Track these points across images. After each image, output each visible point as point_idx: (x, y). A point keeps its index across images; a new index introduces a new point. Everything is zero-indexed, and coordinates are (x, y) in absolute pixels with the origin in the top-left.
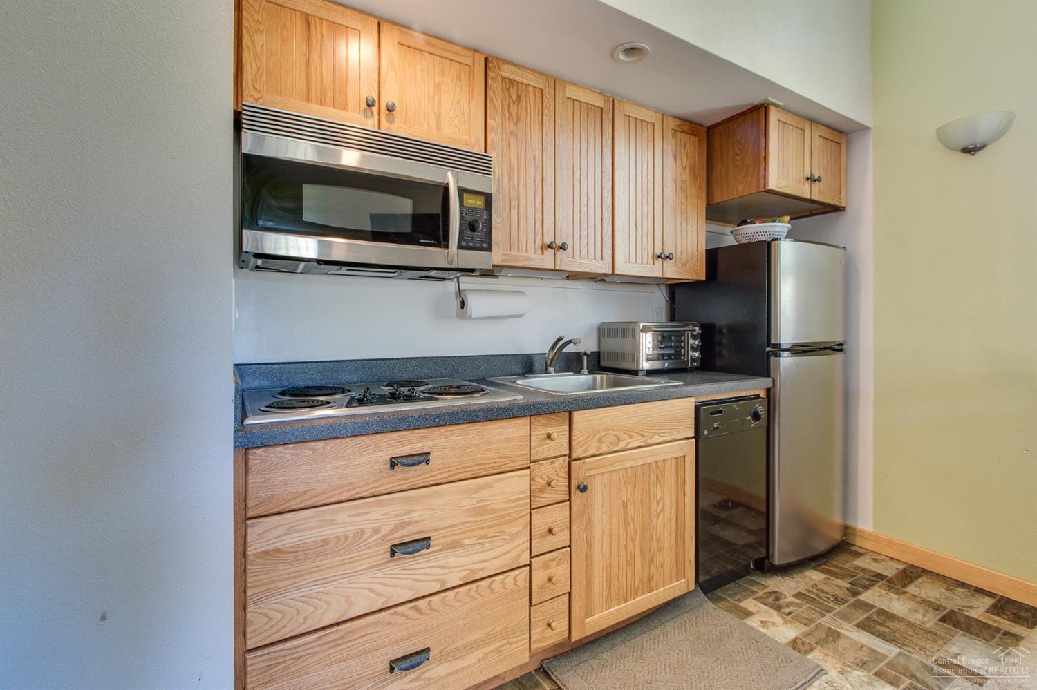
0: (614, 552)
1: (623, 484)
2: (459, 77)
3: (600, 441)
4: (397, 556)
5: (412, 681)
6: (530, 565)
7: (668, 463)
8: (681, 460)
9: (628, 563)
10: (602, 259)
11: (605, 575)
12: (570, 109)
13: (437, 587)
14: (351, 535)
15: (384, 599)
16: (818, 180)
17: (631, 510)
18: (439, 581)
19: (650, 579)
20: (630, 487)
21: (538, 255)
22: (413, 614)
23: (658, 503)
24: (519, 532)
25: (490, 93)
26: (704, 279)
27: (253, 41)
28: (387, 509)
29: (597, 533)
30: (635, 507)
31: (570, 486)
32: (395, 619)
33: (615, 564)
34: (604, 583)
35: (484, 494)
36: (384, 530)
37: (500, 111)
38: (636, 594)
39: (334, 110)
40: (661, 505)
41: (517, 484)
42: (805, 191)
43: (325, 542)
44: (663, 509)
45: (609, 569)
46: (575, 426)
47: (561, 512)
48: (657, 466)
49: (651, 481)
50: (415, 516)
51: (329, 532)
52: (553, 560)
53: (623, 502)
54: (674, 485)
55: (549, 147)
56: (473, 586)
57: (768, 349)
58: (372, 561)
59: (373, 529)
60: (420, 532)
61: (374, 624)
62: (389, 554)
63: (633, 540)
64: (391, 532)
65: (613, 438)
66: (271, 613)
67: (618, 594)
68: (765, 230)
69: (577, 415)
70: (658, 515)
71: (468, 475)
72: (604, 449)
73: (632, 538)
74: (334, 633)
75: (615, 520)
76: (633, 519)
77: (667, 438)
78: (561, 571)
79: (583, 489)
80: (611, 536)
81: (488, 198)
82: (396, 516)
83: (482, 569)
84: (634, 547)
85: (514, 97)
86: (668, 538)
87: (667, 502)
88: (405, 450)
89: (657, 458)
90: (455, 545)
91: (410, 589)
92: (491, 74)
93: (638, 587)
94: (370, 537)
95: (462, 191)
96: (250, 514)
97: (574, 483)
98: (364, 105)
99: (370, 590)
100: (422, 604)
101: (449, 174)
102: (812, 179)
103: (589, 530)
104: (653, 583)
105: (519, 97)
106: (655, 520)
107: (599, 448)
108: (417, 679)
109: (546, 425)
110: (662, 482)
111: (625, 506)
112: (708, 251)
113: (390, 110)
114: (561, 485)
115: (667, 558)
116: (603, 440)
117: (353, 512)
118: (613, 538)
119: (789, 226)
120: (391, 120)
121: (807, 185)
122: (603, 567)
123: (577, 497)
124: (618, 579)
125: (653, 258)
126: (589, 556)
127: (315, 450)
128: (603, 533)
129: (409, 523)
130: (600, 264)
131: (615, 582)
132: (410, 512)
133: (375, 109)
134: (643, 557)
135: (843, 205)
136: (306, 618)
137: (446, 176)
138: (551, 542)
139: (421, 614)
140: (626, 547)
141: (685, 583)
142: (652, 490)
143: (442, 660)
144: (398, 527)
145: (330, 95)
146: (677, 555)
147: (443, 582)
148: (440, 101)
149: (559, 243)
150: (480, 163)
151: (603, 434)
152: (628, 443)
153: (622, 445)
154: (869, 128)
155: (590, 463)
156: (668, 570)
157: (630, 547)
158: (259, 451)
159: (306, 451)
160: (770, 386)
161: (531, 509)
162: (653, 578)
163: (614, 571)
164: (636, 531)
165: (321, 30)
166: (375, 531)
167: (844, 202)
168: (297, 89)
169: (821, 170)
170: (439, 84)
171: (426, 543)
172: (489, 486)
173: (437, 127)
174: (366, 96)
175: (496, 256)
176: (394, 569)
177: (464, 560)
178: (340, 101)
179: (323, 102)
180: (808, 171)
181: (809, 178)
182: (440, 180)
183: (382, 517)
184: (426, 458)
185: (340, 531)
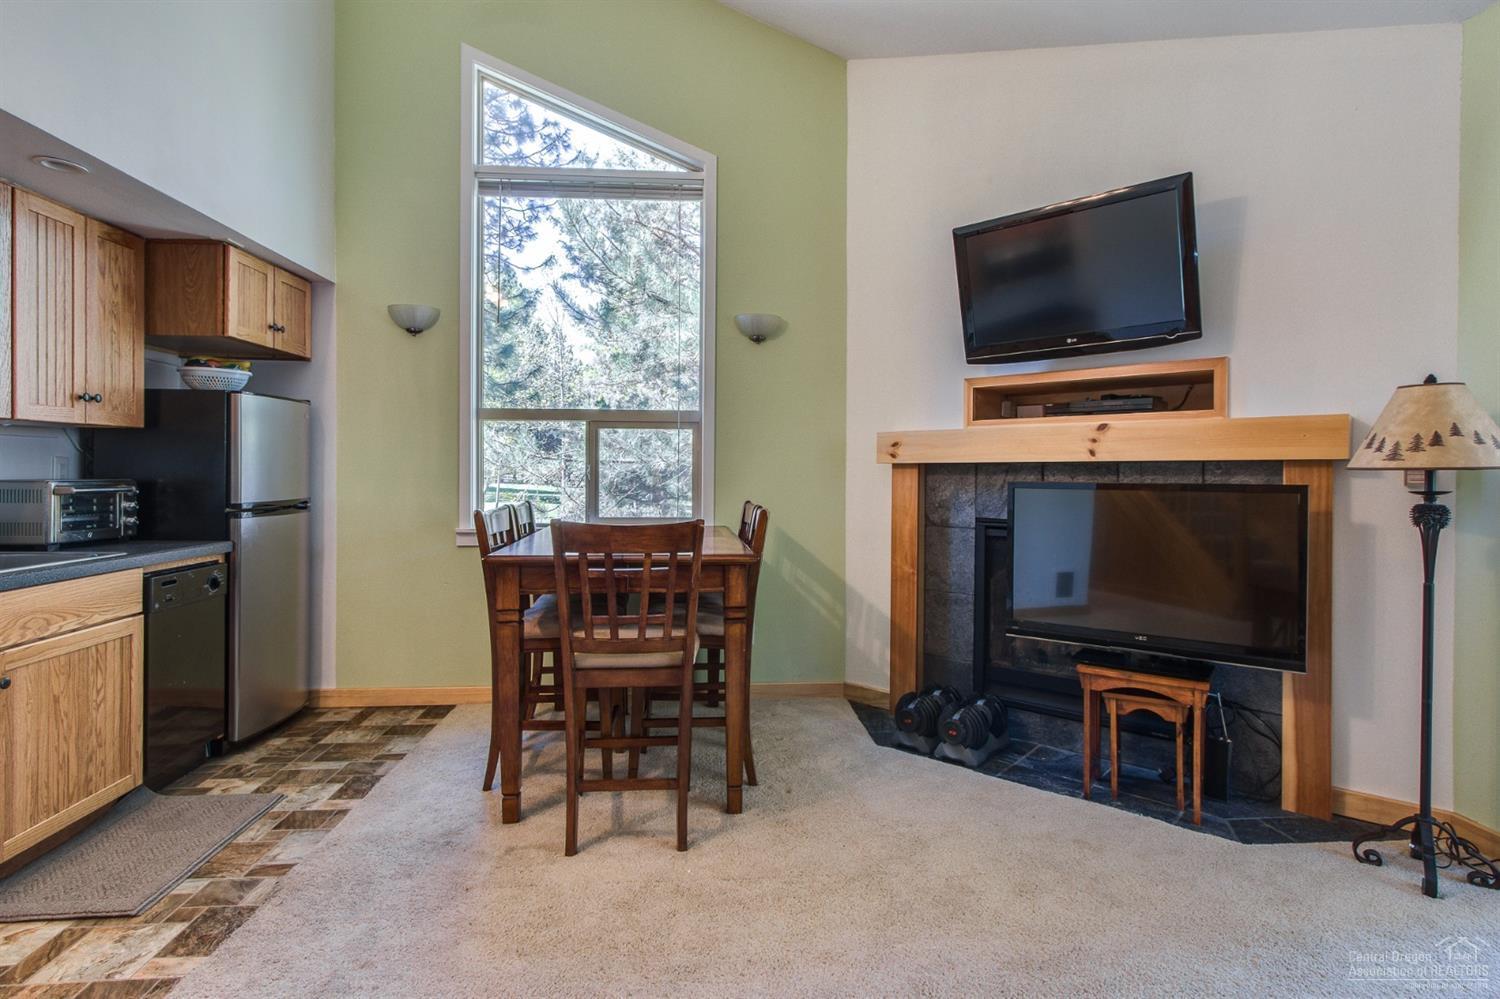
0: (43, 756)
1: (53, 674)
3: (25, 627)
7: (110, 646)
8: (126, 642)
9: (60, 767)
11: (30, 786)
16: (282, 330)
17: (64, 705)
19: (88, 780)
20: (62, 678)
23: (98, 692)
29: (19, 738)
30: (69, 701)
33: (43, 770)
34: (29, 796)
38: (70, 802)
40: (102, 695)
42: (268, 340)
44: (104, 698)
45: (35, 778)
48: (97, 650)
49: (90, 668)
53: (54, 696)
54: (117, 669)
57: (228, 510)
63: (66, 739)
65: (40, 622)
67: (48, 806)
68: (223, 375)
70: (99, 706)
72: (29, 636)
73: (65, 737)
75: (43, 719)
76: (66, 715)
77: (109, 616)
80: (38, 739)
84: (68, 748)
86: (110, 728)
87: (110, 690)
89: (96, 641)
93: (73, 793)
102: (274, 328)
103: (9, 735)
104: (92, 786)
106: (94, 712)
110: (103, 667)
111: (56, 700)
112: (147, 392)
115: (110, 754)
116: (28, 625)
118: (41, 741)
119: (250, 374)
121: (270, 333)
122: (27, 777)
124: (47, 787)
125: (72, 399)
128: (28, 735)
131: (43, 792)
134: (79, 757)
135: (308, 356)
140: (57, 749)
141: (135, 774)
142: (91, 679)
146: (121, 749)
151: (27, 618)
152: (61, 627)
153: (53, 629)
154: (332, 284)
155: (11, 654)
156: (110, 768)
157: (63, 747)
160: (230, 550)
162: (91, 780)
163: (42, 779)
164: (70, 728)
167: (308, 353)
169: (285, 318)
180: (270, 317)
181: (271, 327)
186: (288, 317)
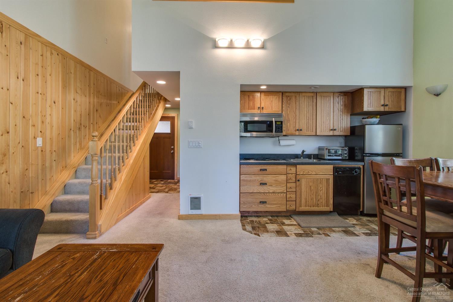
0: (307, 195)
1: (310, 182)
2: (276, 98)
3: (303, 172)
4: (261, 185)
6: (286, 193)
7: (324, 180)
8: (328, 180)
9: (311, 199)
10: (313, 132)
11: (305, 200)
12: (304, 98)
13: (268, 192)
15: (259, 191)
17: (312, 188)
19: (318, 204)
20: (312, 183)
21: (295, 132)
22: (264, 195)
23: (321, 188)
24: (284, 186)
25: (283, 100)
26: (349, 134)
29: (303, 191)
31: (296, 180)
32: (261, 195)
33: (308, 198)
34: (305, 202)
35: (277, 178)
37: (285, 103)
38: (314, 207)
40: (321, 189)
41: (284, 177)
42: (381, 109)
44: (322, 189)
46: (297, 168)
47: (294, 185)
48: (320, 180)
49: (319, 183)
50: (264, 179)
51: (251, 179)
52: (291, 193)
54: (326, 185)
55: (298, 107)
56: (275, 194)
57: (364, 155)
58: (257, 185)
60: (265, 182)
61: (258, 195)
63: (313, 195)
64: (260, 181)
65: (308, 172)
66: (244, 188)
67: (308, 205)
68: (368, 121)
69: (298, 166)
70: (321, 191)
71: (274, 174)
72: (305, 174)
74: (251, 194)
75: (308, 189)
76: (313, 190)
77: (323, 174)
78: (293, 196)
79: (299, 181)
80: (307, 192)
81: (282, 122)
82: (261, 178)
83: (277, 191)
85: (289, 99)
86: (324, 197)
87: (324, 188)
88: (263, 168)
89: (320, 178)
90: (271, 186)
91: (264, 191)
92: (283, 96)
93: (314, 205)
95: (276, 122)
97: (297, 179)
98: (258, 108)
99: (257, 189)
102: (384, 105)
103: (301, 189)
104: (319, 206)
105: (290, 99)
106: (320, 192)
107: (303, 173)
108: (264, 206)
109: (290, 167)
110: (322, 183)
111: (311, 187)
112: (351, 127)
113: (263, 108)
114: (294, 179)
115: (324, 201)
117: (254, 176)
120: (263, 110)
121: (382, 107)
122: (304, 198)
123: (298, 183)
124: (309, 202)
125: (330, 130)
126: (301, 195)
127: (249, 166)
129: (263, 180)
130: (312, 133)
131: (308, 202)
133: (260, 109)
134: (316, 199)
136: (248, 191)
137: (273, 119)
138: (290, 190)
140: (311, 195)
141: (330, 208)
142: (319, 185)
143: (269, 204)
144: (261, 180)
145: (252, 108)
146: (327, 201)
147: (269, 191)
148: (272, 104)
149: (300, 129)
150: (280, 115)
151: (305, 170)
152: (312, 173)
154: (412, 86)
155: (301, 176)
156: (324, 204)
157: (312, 196)
158: (242, 165)
160: (364, 164)
161: (287, 183)
162: (319, 204)
163: (308, 200)
164: (314, 193)
165: (251, 97)
166: (258, 180)
167: (403, 109)
168: (247, 108)
169: (390, 101)
170: (272, 101)
171: (266, 184)
172: (278, 176)
173: (272, 109)
174: (258, 106)
175: (284, 133)
176: (261, 187)
177: (273, 189)
178: (254, 109)
179: (251, 109)
180: (382, 103)
181: (382, 105)
182: (271, 120)
183: (259, 178)
184: (266, 170)
185: (253, 179)
186: (392, 101)
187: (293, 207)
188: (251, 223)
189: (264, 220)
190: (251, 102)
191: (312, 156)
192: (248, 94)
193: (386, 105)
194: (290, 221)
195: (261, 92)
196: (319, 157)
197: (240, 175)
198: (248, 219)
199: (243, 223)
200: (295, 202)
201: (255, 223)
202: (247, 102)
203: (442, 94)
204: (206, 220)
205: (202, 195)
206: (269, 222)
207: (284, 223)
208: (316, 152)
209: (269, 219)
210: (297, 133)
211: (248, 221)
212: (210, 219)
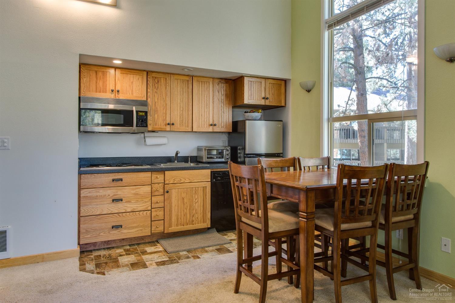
0: (179, 211)
1: (182, 193)
2: (138, 79)
3: (174, 180)
4: (114, 202)
5: (118, 232)
6: (151, 210)
7: (200, 188)
8: (204, 188)
9: (184, 215)
10: (188, 127)
11: (176, 217)
12: (176, 82)
13: (124, 211)
14: (103, 196)
15: (111, 211)
17: (185, 200)
18: (125, 210)
19: (193, 221)
20: (185, 194)
21: (165, 127)
22: (118, 216)
23: (196, 199)
24: (147, 201)
25: (148, 82)
26: (231, 131)
27: (83, 80)
28: (112, 191)
29: (173, 205)
30: (187, 199)
31: (164, 191)
32: (113, 217)
33: (179, 214)
34: (176, 220)
35: (137, 190)
36: (111, 195)
37: (151, 86)
38: (187, 224)
39: (103, 93)
40: (197, 200)
41: (148, 189)
42: (262, 103)
43: (97, 196)
45: (177, 216)
46: (165, 175)
47: (161, 198)
48: (195, 189)
49: (193, 193)
50: (118, 193)
51: (98, 194)
52: (158, 210)
53: (183, 198)
54: (202, 195)
55: (169, 94)
56: (134, 213)
57: (245, 155)
58: (108, 202)
59: (108, 195)
60: (120, 197)
61: (108, 217)
62: (112, 201)
63: (186, 209)
64: (113, 196)
65: (179, 179)
66: (85, 209)
67: (181, 223)
68: (251, 115)
69: (167, 172)
70: (196, 203)
71: (133, 185)
72: (175, 182)
73: (186, 208)
74: (99, 217)
75: (180, 202)
76: (186, 203)
77: (199, 181)
78: (161, 213)
79: (168, 192)
80: (178, 207)
81: (146, 113)
82: (114, 193)
83: (137, 209)
84: (187, 211)
85: (157, 82)
86: (200, 210)
87: (200, 200)
88: (116, 178)
89: (194, 186)
90: (129, 202)
91: (117, 210)
92: (148, 76)
93: (188, 223)
94: (108, 196)
95: (137, 112)
96: (81, 188)
97: (166, 190)
98: (111, 91)
99: (108, 209)
100: (120, 214)
101: (134, 107)
103: (170, 204)
104: (194, 223)
105: (158, 81)
106: (194, 204)
107: (174, 182)
108: (119, 232)
109: (156, 174)
110: (197, 193)
111: (183, 199)
113: (118, 91)
114: (162, 191)
115: (200, 216)
116: (175, 179)
117: (103, 190)
118: (179, 207)
120: (118, 94)
121: (263, 100)
122: (175, 215)
123: (166, 194)
124: (181, 219)
125: (209, 125)
126: (170, 211)
127: (95, 176)
128: (175, 205)
129: (117, 195)
130: (187, 129)
131: (179, 219)
132: (117, 192)
133: (114, 92)
134: (190, 214)
136: (93, 212)
137: (133, 108)
138: (157, 206)
139: (120, 217)
140: (184, 211)
141: (208, 224)
142: (194, 196)
143: (126, 228)
144: (114, 195)
145: (102, 90)
146: (203, 216)
147: (126, 210)
148: (133, 87)
149: (172, 123)
150: (144, 103)
151: (175, 178)
152: (184, 181)
153: (182, 182)
154: (290, 79)
155: (171, 185)
156: (199, 220)
157: (185, 211)
158: (83, 175)
159: (93, 176)
161: (151, 196)
162: (194, 221)
163: (179, 217)
164: (187, 206)
165: (100, 74)
166: (109, 195)
167: (283, 104)
168: (94, 90)
169: (271, 94)
170: (133, 82)
171: (122, 200)
172: (137, 188)
173: (132, 94)
174: (111, 88)
175: (150, 128)
176: (113, 205)
177: (132, 206)
178: (105, 91)
179: (100, 92)
180: (263, 96)
181: (263, 98)
182: (131, 109)
183: (111, 192)
184: (121, 180)
185: (101, 194)
186: (272, 94)
187: (161, 229)
188: (95, 260)
189: (117, 252)
190: (101, 82)
191: (189, 158)
192: (96, 68)
193: (267, 99)
194: (155, 247)
195: (116, 68)
196: (198, 160)
197: (80, 189)
198: (92, 255)
199: (83, 261)
200: (163, 221)
201: (102, 258)
202: (94, 82)
203: (311, 91)
204: (17, 267)
205: (9, 227)
206: (124, 253)
207: (146, 251)
208: (195, 154)
209: (125, 250)
210: (168, 128)
211: (92, 256)
212: (24, 264)
